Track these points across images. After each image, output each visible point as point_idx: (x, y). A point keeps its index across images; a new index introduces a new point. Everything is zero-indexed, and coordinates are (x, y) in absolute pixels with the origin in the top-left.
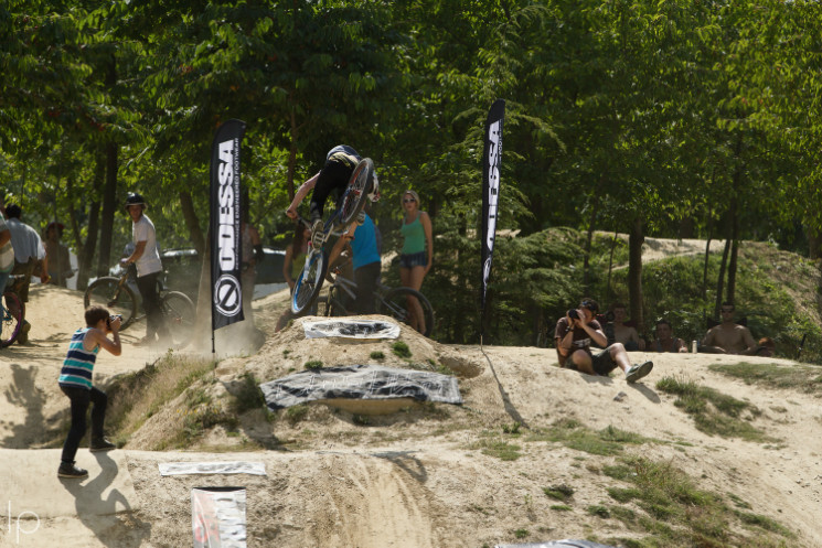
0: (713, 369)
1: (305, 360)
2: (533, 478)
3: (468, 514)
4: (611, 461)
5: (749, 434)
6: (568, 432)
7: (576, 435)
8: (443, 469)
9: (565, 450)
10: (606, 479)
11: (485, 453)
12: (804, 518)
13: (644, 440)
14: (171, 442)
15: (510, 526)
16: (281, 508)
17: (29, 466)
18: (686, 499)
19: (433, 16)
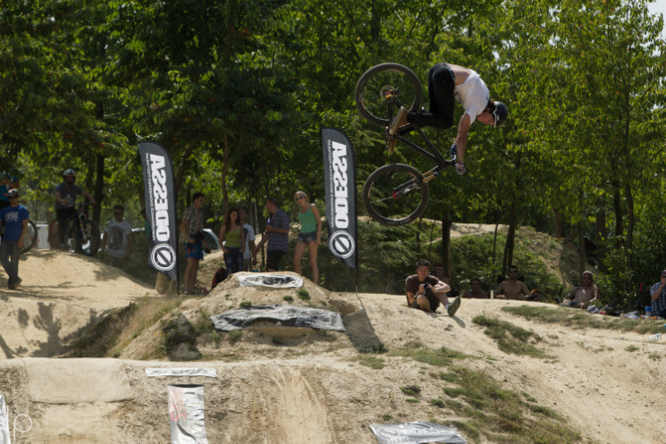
0: (505, 309)
1: (240, 301)
2: (394, 381)
3: (352, 404)
4: (445, 370)
5: (534, 353)
6: (416, 350)
7: (421, 352)
8: (334, 374)
9: (414, 363)
10: (442, 382)
11: (361, 363)
12: (571, 409)
13: (466, 356)
14: (152, 354)
15: (379, 412)
16: (227, 399)
17: (60, 369)
18: (495, 396)
19: (315, 74)
